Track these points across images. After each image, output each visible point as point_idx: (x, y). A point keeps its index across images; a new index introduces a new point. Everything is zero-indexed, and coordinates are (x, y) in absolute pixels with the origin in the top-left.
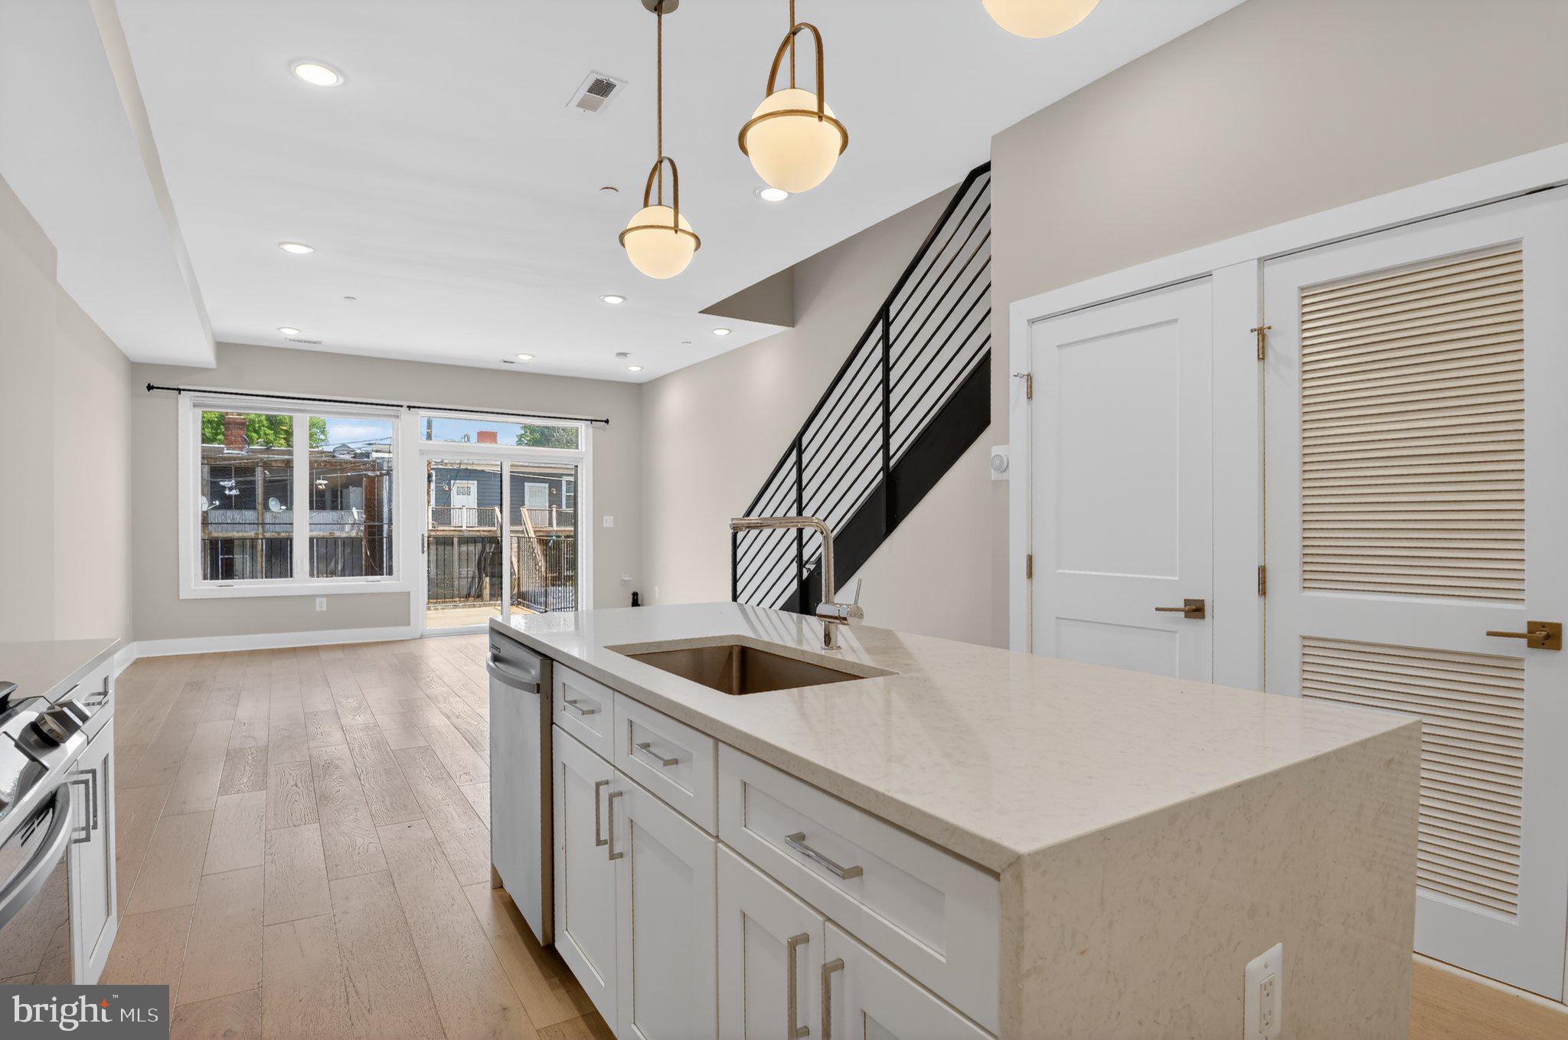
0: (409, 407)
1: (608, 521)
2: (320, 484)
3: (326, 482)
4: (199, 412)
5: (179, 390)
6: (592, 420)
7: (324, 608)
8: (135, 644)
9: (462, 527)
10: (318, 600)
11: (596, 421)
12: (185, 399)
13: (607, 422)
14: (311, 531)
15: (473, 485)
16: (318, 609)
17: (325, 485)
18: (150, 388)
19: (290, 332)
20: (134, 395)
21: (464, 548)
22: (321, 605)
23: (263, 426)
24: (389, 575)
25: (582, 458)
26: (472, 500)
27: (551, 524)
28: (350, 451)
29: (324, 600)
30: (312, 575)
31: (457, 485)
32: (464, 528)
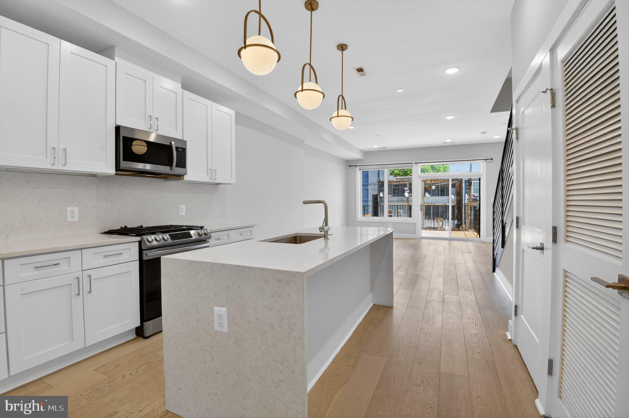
0: (416, 163)
4: (361, 171)
5: (356, 166)
6: (486, 160)
12: (358, 168)
13: (492, 159)
14: (388, 203)
18: (350, 166)
19: (376, 146)
20: (347, 168)
24: (410, 217)
25: (482, 175)
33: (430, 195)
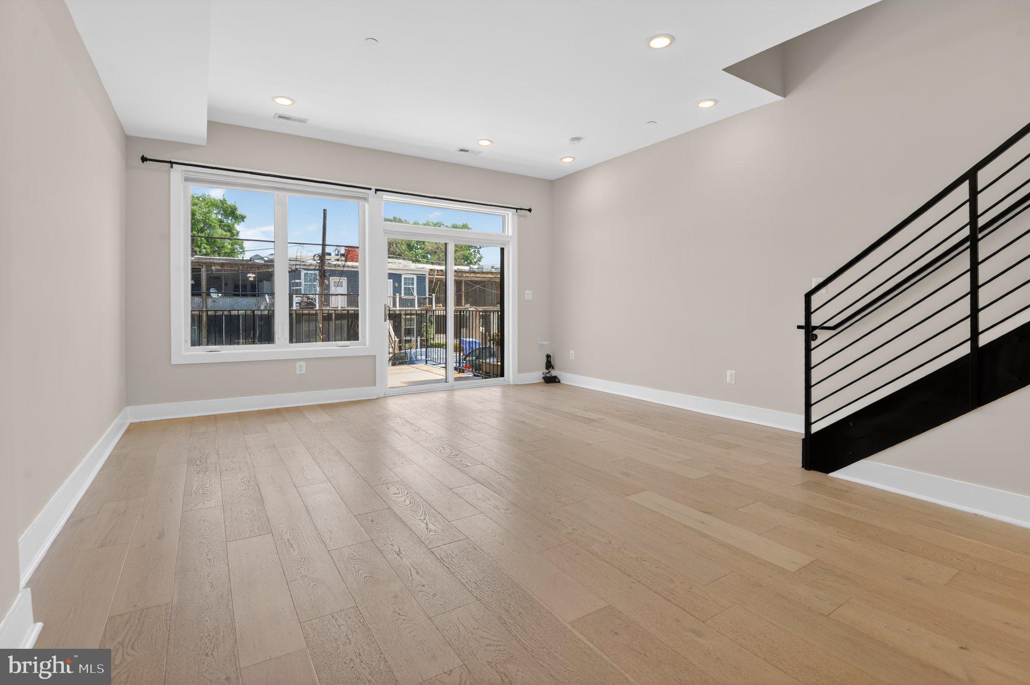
0: (376, 190)
1: (529, 295)
2: (250, 277)
3: (254, 275)
5: (171, 163)
6: (517, 209)
7: (304, 371)
8: (129, 409)
9: (338, 307)
10: (298, 364)
11: (521, 209)
12: (177, 173)
13: (530, 210)
15: (344, 280)
16: (298, 372)
17: (254, 277)
18: (144, 159)
20: (128, 166)
21: (338, 322)
22: (301, 368)
23: (203, 243)
24: (356, 340)
25: (509, 242)
26: (343, 290)
27: (394, 305)
28: (262, 258)
29: (303, 363)
30: (291, 341)
31: (333, 280)
32: (339, 308)
33: (220, 295)
